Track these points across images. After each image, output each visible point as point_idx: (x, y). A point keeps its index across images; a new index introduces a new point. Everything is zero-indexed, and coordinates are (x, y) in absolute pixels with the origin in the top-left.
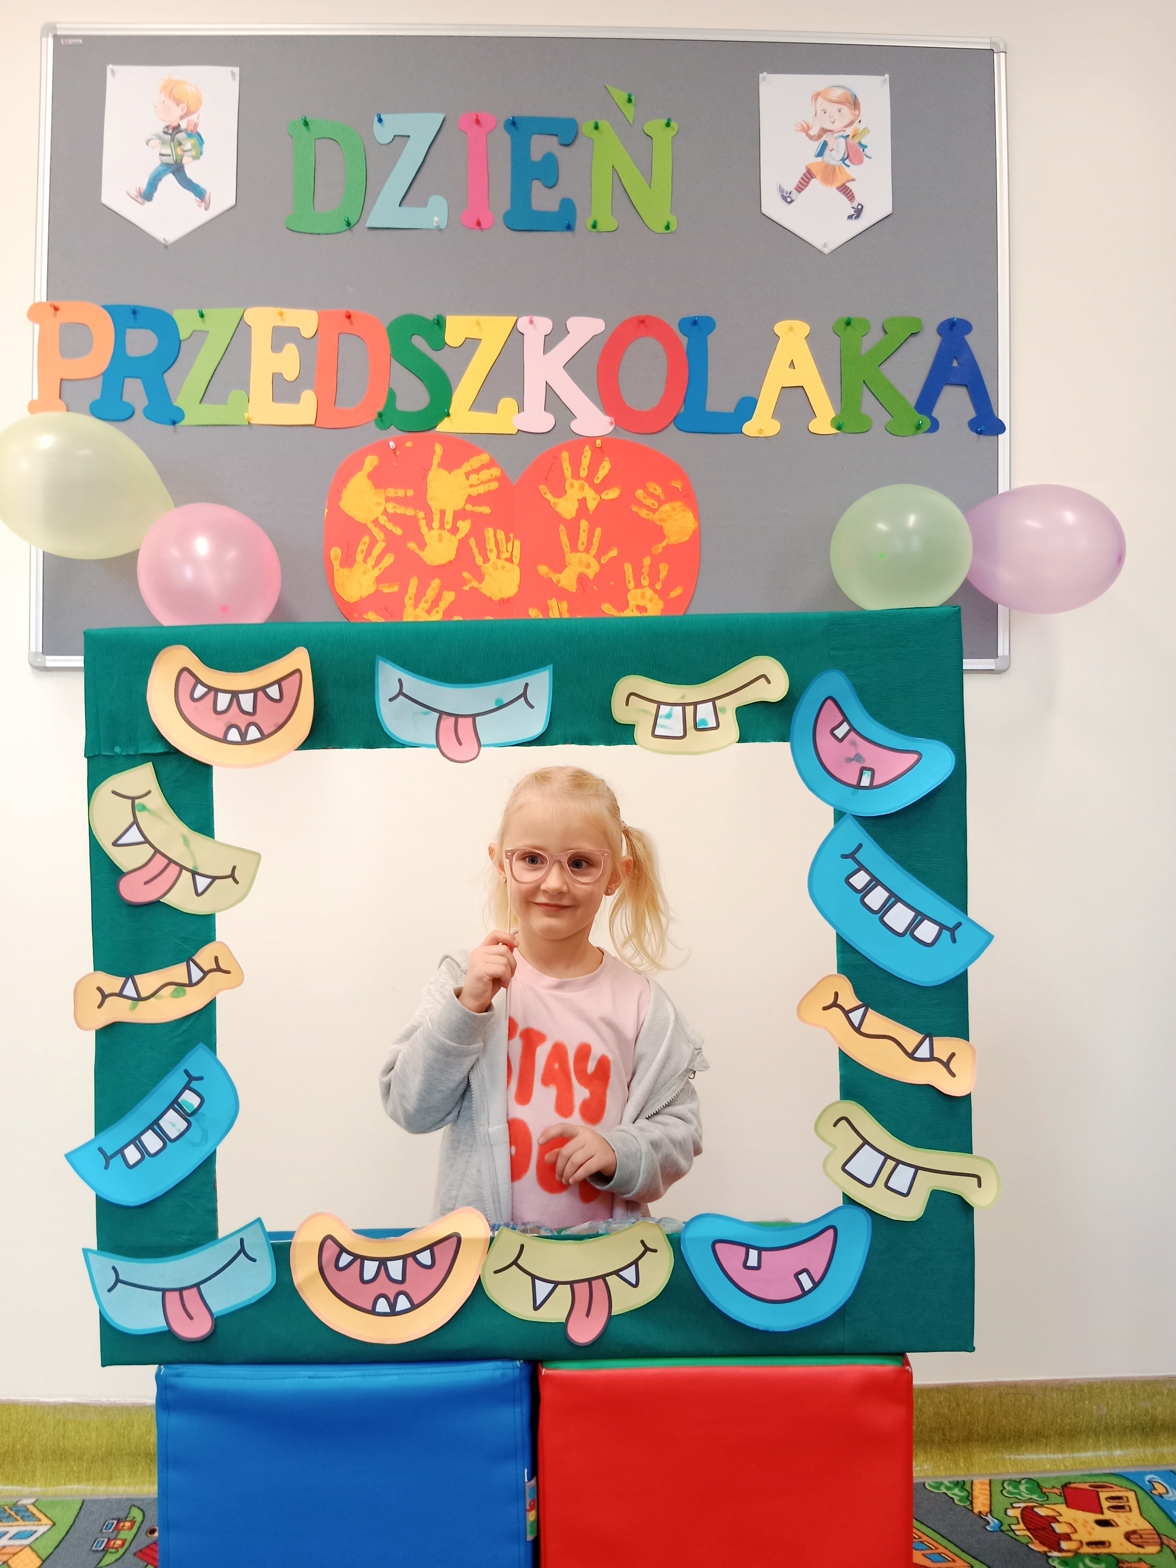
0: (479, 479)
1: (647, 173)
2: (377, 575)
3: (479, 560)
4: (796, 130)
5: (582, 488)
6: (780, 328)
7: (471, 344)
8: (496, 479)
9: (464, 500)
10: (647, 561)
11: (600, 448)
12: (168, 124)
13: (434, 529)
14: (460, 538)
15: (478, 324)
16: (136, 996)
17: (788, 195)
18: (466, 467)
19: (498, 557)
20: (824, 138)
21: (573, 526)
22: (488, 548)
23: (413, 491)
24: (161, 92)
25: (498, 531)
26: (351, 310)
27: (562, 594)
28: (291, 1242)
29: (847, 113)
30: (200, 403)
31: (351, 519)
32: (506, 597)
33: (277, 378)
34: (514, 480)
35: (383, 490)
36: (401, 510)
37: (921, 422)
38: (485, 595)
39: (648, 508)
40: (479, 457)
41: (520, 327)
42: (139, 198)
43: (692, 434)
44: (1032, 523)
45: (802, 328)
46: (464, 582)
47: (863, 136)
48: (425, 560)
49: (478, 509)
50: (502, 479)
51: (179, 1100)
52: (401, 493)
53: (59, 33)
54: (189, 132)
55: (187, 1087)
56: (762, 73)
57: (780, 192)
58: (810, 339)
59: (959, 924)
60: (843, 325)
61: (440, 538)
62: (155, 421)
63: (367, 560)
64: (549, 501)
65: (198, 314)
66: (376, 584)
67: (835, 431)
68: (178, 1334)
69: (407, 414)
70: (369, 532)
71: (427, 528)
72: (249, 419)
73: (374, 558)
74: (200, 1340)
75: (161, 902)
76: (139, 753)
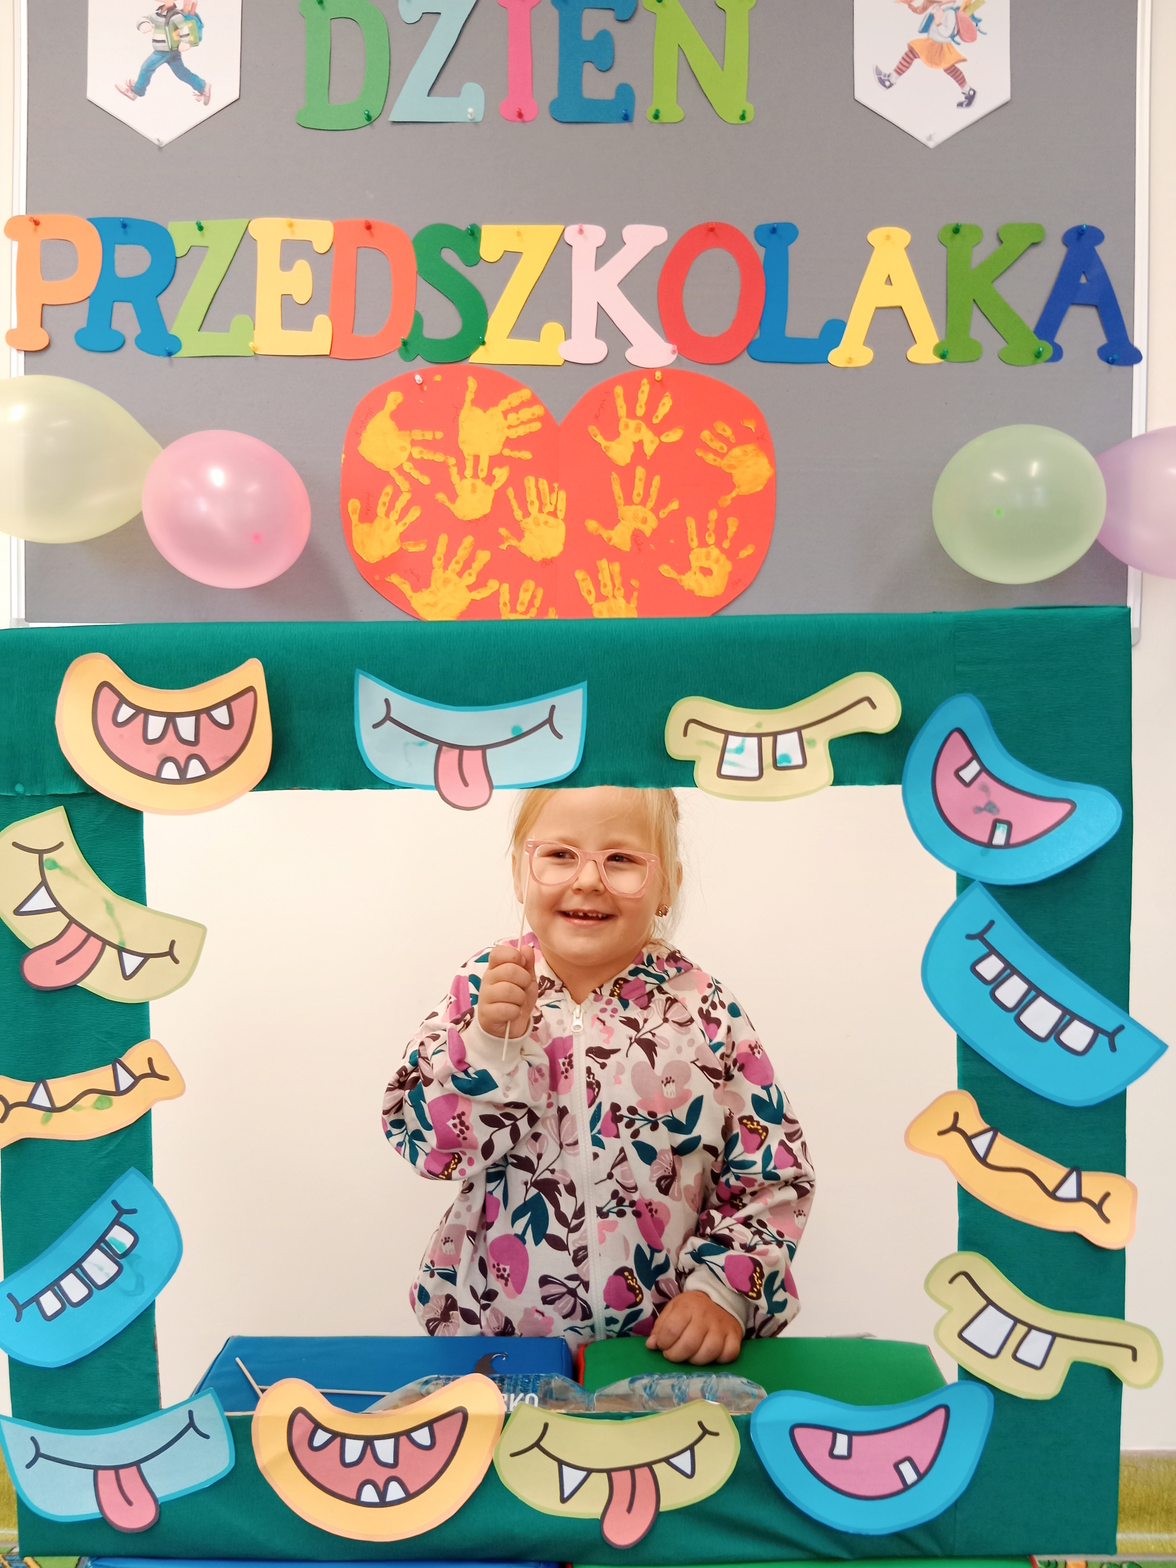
0: (518, 419)
1: (720, 54)
2: (401, 531)
3: (518, 514)
5: (638, 429)
6: (875, 236)
7: (511, 259)
8: (539, 419)
9: (502, 443)
10: (713, 515)
11: (660, 381)
13: (466, 478)
14: (496, 488)
15: (519, 234)
16: (49, 1105)
18: (504, 405)
19: (540, 511)
21: (628, 475)
22: (528, 499)
23: (442, 434)
25: (540, 479)
26: (372, 220)
27: (613, 554)
28: (251, 1417)
30: (199, 330)
31: (371, 466)
32: (549, 557)
33: (286, 299)
34: (559, 418)
35: (408, 432)
36: (428, 456)
37: (1040, 350)
38: (524, 555)
39: (716, 453)
40: (518, 393)
41: (568, 238)
42: (130, 92)
43: (768, 365)
46: (501, 539)
48: (455, 514)
49: (517, 454)
50: (545, 419)
51: (107, 1238)
52: (428, 435)
55: (116, 1222)
57: (877, 74)
58: (910, 249)
59: (1121, 1028)
60: (951, 233)
61: (474, 488)
62: (148, 353)
63: (389, 514)
64: (600, 445)
65: (197, 227)
66: (399, 542)
67: (938, 360)
68: (113, 1523)
69: (435, 343)
70: (392, 481)
71: (458, 476)
72: (255, 349)
73: (397, 512)
74: (141, 1530)
75: (80, 987)
76: (49, 792)
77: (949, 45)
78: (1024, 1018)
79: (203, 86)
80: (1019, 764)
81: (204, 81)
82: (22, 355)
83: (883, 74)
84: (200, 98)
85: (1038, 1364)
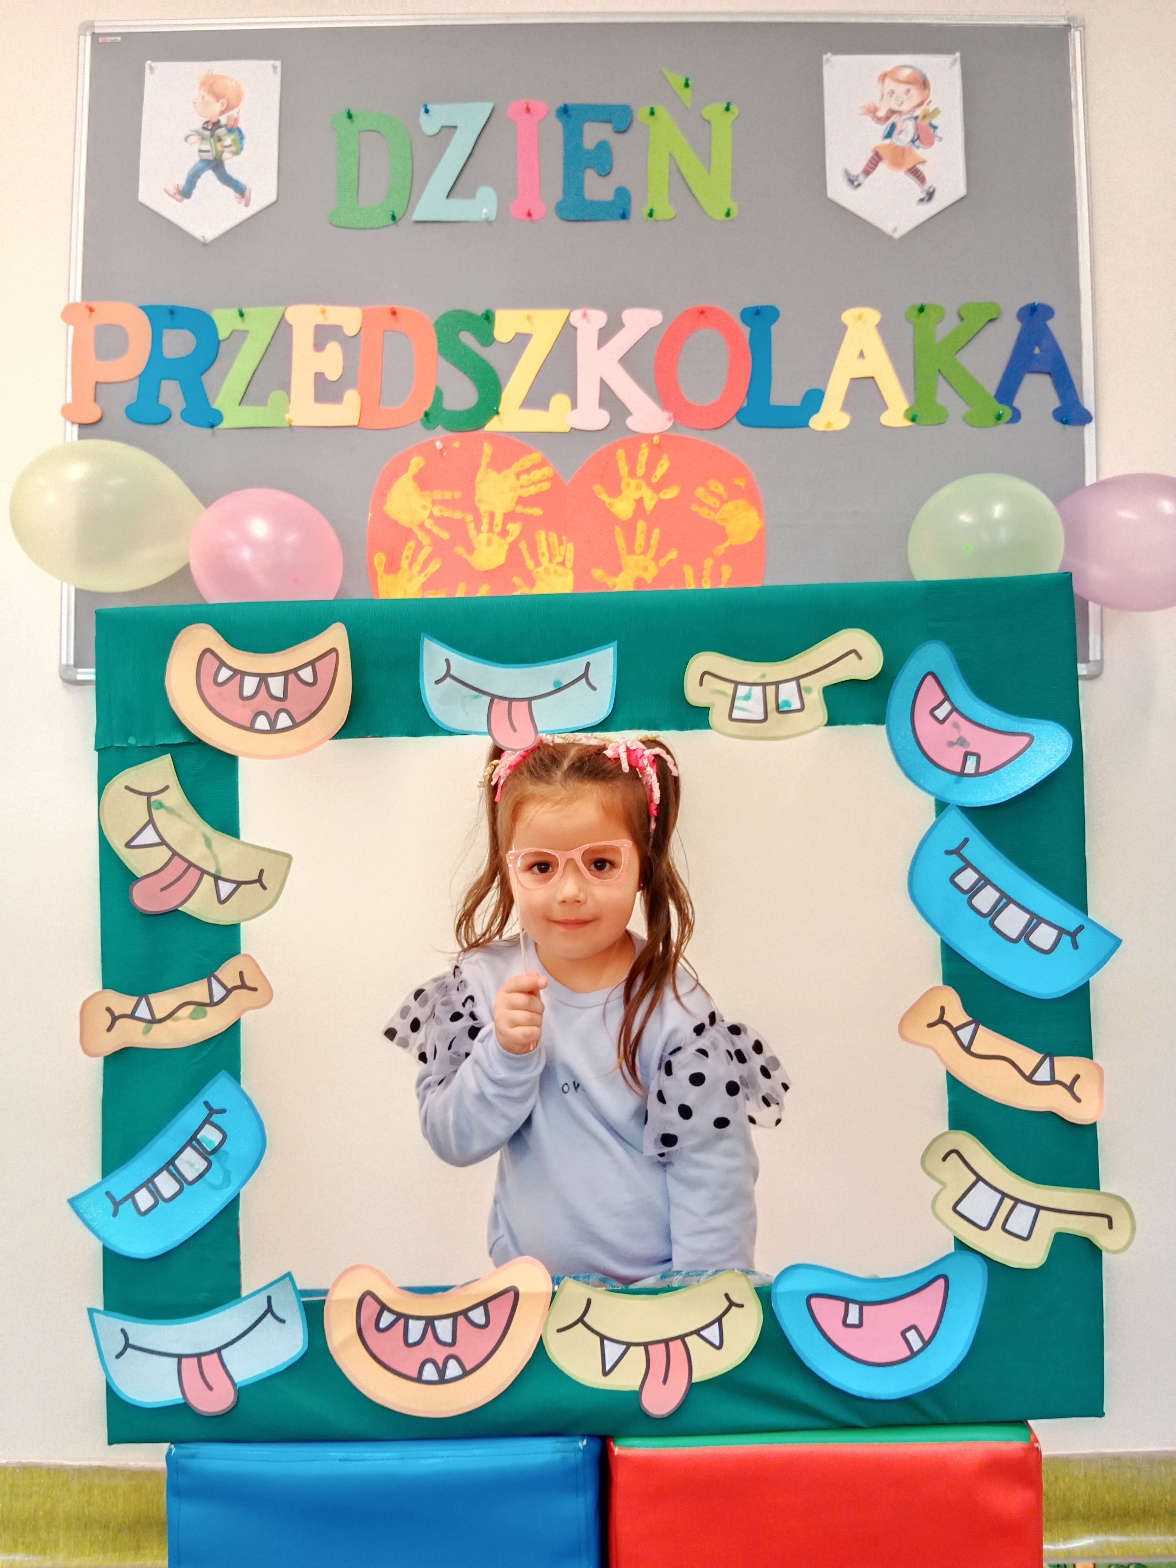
1: (706, 158)
2: (423, 581)
3: (530, 564)
4: (861, 114)
5: (638, 487)
6: (849, 316)
7: (522, 340)
8: (548, 479)
9: (515, 501)
10: (709, 563)
11: (658, 445)
12: (207, 119)
13: (482, 532)
14: (510, 541)
15: (529, 318)
16: (150, 1018)
18: (517, 467)
19: (551, 561)
21: (629, 527)
22: (539, 551)
23: (460, 493)
25: (550, 533)
26: (397, 306)
28: (325, 1300)
29: (916, 95)
30: (240, 404)
31: (395, 524)
33: (319, 377)
34: (567, 481)
35: (429, 493)
36: (447, 514)
37: (1001, 413)
39: (711, 508)
40: (529, 456)
41: (573, 321)
43: (756, 430)
44: (1126, 515)
46: (515, 587)
48: (473, 565)
49: (528, 511)
50: (554, 480)
51: (198, 1137)
52: (448, 495)
53: (97, 31)
54: (230, 127)
55: (207, 1121)
56: (826, 54)
58: (881, 327)
59: (1081, 928)
60: (916, 312)
61: (489, 542)
62: (193, 424)
63: (412, 566)
64: (604, 502)
65: (238, 314)
66: (422, 590)
67: (908, 423)
68: (195, 1408)
69: (453, 414)
70: (414, 536)
71: (475, 532)
72: (290, 421)
73: (419, 564)
74: (220, 1414)
75: (179, 911)
76: (157, 744)
78: (997, 923)
80: (985, 704)
81: (245, 186)
82: (76, 427)
85: (1025, 1235)
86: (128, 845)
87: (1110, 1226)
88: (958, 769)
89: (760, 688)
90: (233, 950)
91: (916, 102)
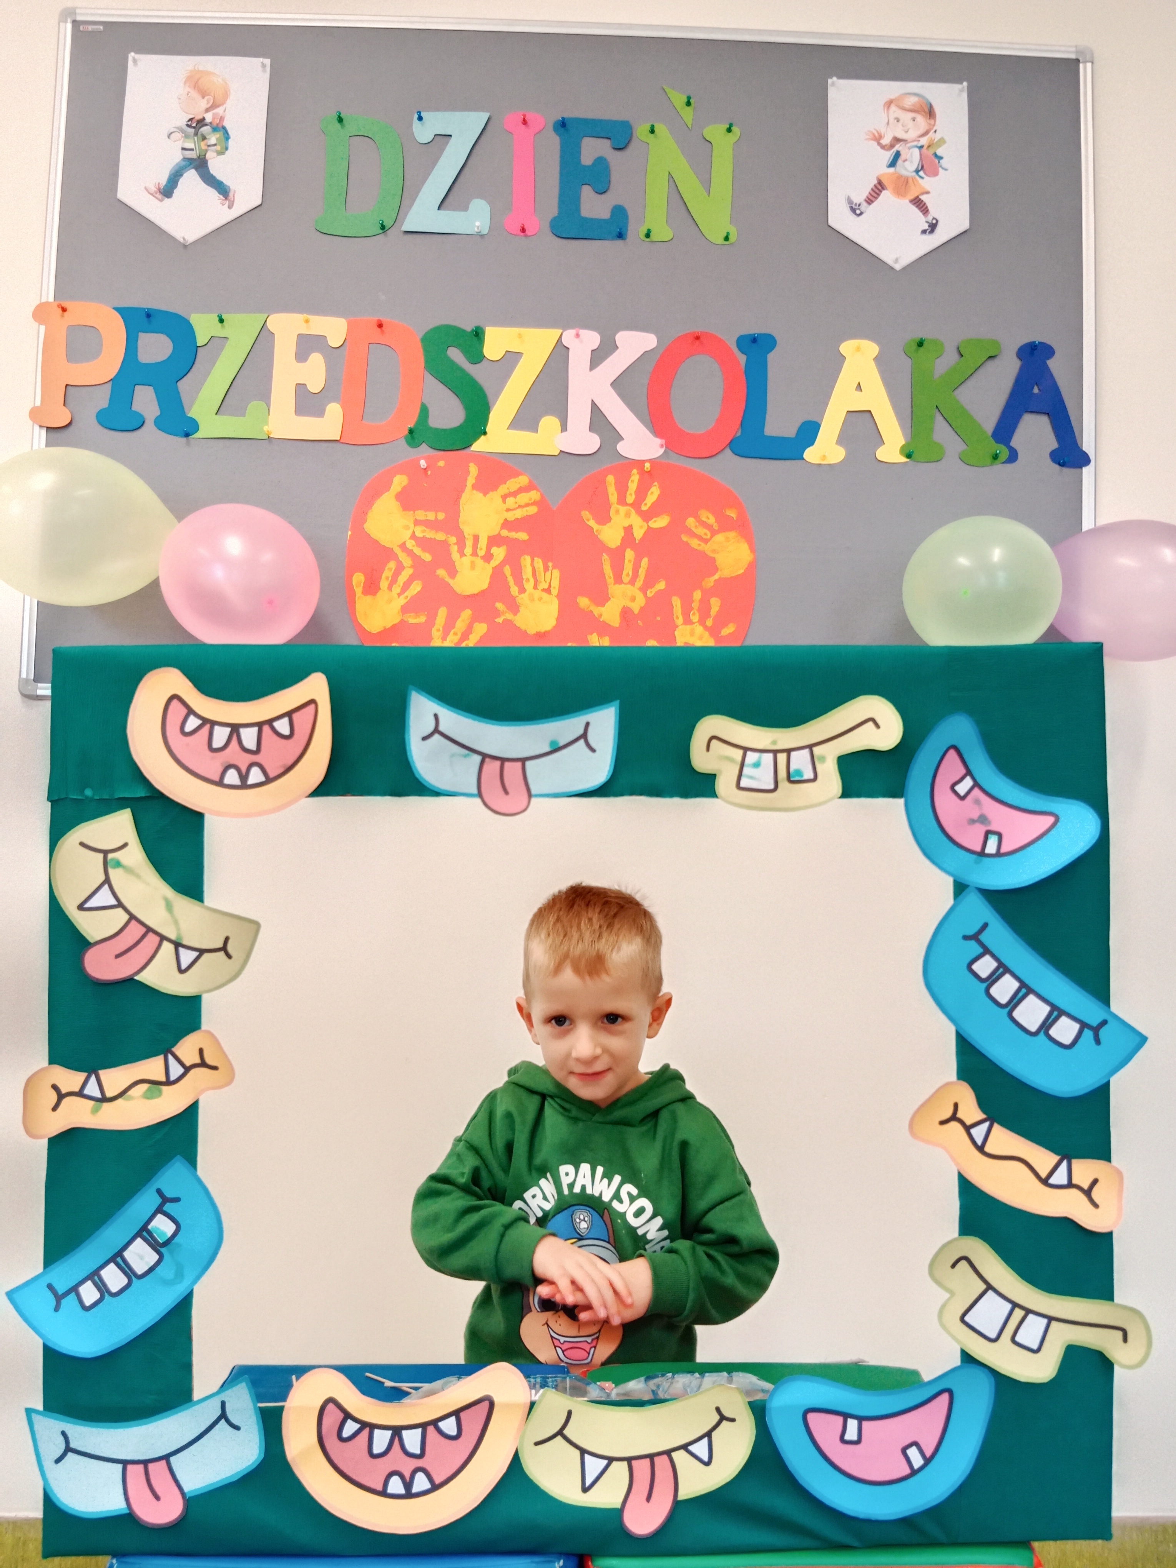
0: (516, 503)
1: (706, 180)
2: (402, 604)
3: (514, 590)
4: (866, 139)
5: (628, 515)
6: (847, 348)
7: (512, 358)
8: (535, 503)
9: (500, 525)
10: (697, 595)
11: (649, 472)
12: (192, 117)
13: (466, 556)
14: (494, 566)
15: (520, 336)
16: (99, 1096)
17: (857, 207)
18: (503, 489)
19: (535, 587)
20: (897, 147)
21: (617, 556)
22: (524, 577)
23: (444, 514)
24: (185, 83)
25: (535, 558)
26: (383, 319)
27: (603, 628)
28: (283, 1406)
29: (922, 122)
30: (216, 414)
31: (376, 543)
32: (543, 630)
33: (301, 388)
34: (555, 503)
35: (412, 512)
36: (430, 534)
37: (998, 452)
38: (519, 627)
39: (700, 538)
40: (517, 479)
41: (565, 342)
42: (158, 193)
43: (748, 460)
45: (871, 349)
46: (498, 613)
47: (940, 146)
48: (455, 589)
49: (513, 535)
50: (541, 504)
51: (150, 1227)
52: (431, 516)
53: (79, 18)
54: (215, 125)
55: (160, 1210)
56: (831, 78)
57: (849, 203)
58: (879, 360)
59: (1104, 1023)
60: (915, 346)
61: (473, 566)
62: (167, 432)
63: (392, 588)
64: (592, 529)
65: (218, 319)
66: (401, 614)
67: (904, 459)
68: (140, 1519)
69: (439, 432)
70: (395, 557)
71: (458, 554)
72: (269, 432)
73: (399, 586)
74: (166, 1526)
75: (137, 981)
76: (116, 796)
77: (913, 179)
79: (228, 191)
80: (1007, 779)
81: (229, 187)
82: (44, 432)
83: (854, 204)
84: (225, 202)
85: (1035, 1347)
86: (81, 907)
87: (1125, 1340)
88: (978, 849)
89: (771, 755)
90: (193, 1024)
91: (922, 131)
